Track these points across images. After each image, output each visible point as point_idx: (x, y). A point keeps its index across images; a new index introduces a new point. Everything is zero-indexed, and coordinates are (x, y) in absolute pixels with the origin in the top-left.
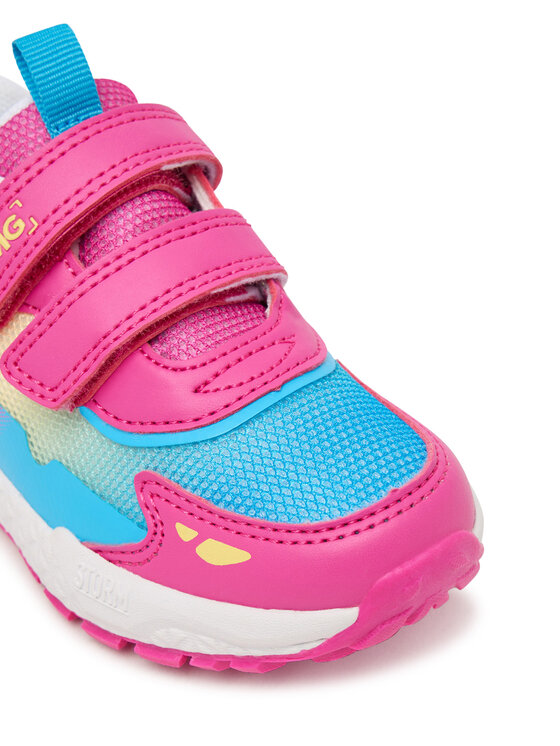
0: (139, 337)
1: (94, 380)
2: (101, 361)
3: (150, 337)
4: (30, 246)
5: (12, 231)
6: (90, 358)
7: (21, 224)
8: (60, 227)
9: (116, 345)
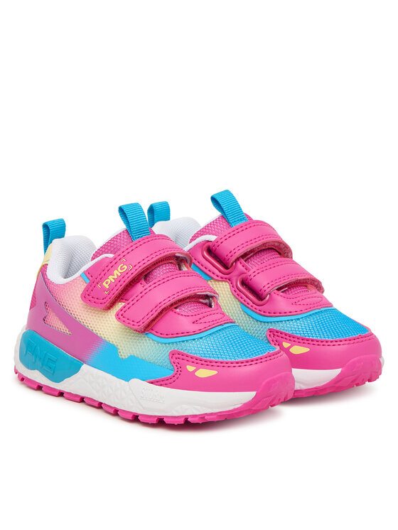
0: (172, 305)
1: (153, 320)
2: (159, 311)
3: (175, 306)
4: (130, 274)
5: (121, 269)
6: (154, 311)
7: (125, 267)
8: (141, 268)
9: (164, 306)
